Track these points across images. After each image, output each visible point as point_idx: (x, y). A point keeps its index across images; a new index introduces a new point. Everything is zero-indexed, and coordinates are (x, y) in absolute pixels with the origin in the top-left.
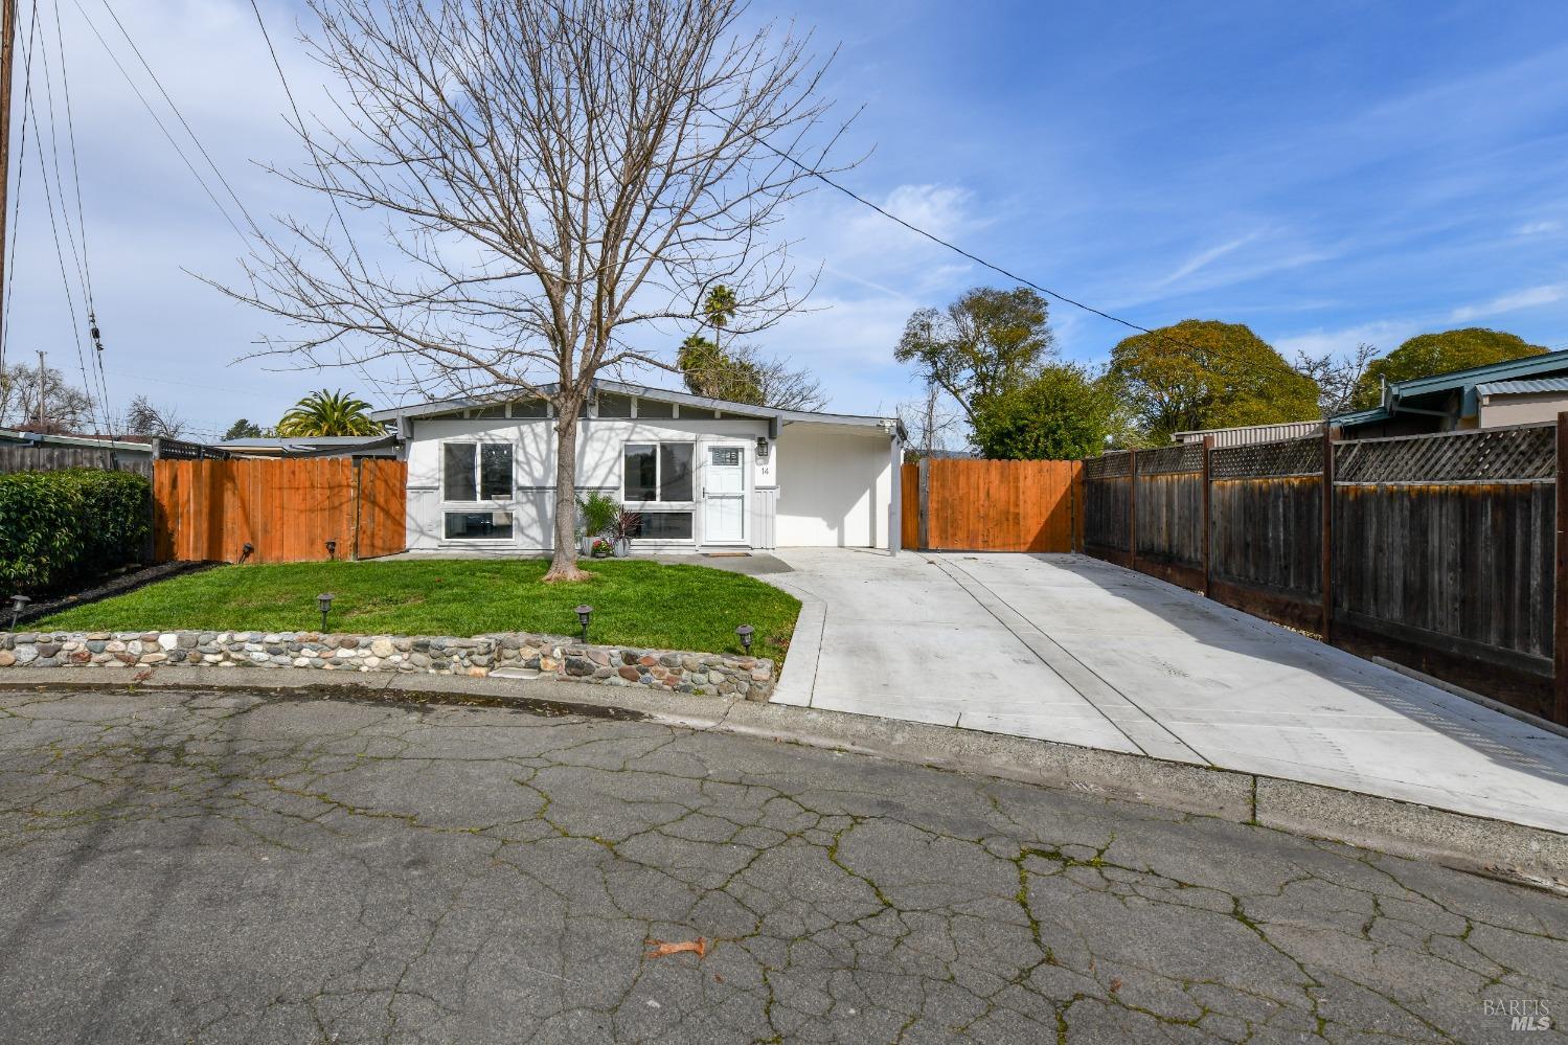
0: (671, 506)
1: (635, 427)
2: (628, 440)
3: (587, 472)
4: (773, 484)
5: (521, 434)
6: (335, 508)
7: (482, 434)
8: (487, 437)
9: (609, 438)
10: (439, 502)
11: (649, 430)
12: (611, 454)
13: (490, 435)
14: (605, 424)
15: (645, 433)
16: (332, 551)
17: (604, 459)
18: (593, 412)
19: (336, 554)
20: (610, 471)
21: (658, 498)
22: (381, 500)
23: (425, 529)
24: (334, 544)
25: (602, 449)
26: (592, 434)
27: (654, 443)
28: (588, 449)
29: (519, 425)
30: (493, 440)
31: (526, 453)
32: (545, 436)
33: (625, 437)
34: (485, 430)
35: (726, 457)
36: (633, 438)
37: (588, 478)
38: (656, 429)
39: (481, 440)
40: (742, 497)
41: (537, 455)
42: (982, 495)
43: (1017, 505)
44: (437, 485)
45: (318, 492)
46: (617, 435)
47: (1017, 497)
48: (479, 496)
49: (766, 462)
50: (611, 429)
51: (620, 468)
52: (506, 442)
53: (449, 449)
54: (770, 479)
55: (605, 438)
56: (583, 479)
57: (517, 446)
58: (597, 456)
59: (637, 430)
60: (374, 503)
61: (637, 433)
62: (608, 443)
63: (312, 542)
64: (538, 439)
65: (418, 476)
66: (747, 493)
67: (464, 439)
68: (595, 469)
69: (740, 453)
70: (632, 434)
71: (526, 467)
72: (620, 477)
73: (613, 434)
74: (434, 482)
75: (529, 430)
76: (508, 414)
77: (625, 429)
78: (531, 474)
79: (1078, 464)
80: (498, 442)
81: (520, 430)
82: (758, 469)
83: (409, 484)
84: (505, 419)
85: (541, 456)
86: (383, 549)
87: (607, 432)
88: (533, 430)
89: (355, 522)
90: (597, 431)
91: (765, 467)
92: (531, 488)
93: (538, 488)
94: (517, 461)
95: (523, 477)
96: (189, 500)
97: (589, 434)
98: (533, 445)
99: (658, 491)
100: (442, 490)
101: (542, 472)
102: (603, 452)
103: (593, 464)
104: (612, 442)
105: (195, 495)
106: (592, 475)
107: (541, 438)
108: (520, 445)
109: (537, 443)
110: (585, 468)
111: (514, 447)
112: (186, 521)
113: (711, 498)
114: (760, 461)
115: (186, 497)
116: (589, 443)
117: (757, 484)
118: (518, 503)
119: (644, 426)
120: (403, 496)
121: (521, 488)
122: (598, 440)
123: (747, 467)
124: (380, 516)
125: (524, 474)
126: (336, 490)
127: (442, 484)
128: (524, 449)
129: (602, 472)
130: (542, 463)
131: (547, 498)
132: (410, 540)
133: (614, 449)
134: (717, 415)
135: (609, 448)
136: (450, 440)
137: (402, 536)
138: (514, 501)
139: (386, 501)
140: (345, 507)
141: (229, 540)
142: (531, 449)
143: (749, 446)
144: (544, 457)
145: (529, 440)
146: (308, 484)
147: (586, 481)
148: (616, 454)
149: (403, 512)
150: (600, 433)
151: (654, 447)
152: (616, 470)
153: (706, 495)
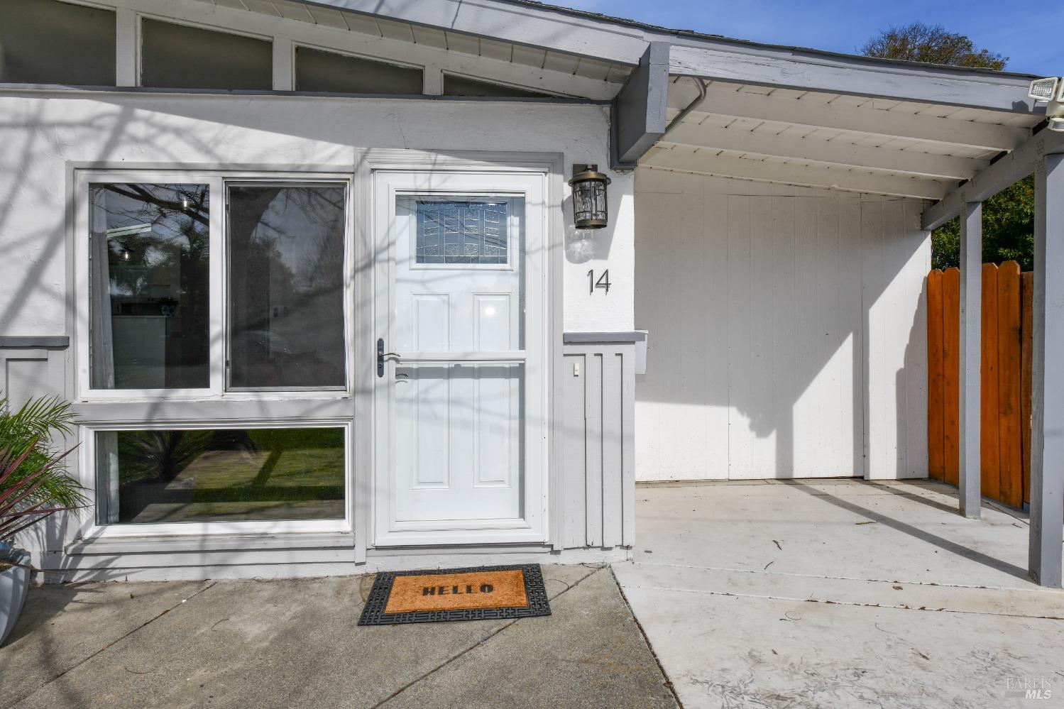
0: (262, 405)
1: (126, 117)
2: (99, 167)
4: (625, 323)
9: (27, 158)
11: (178, 132)
15: (163, 140)
20: (33, 279)
27: (198, 178)
33: (90, 153)
36: (120, 156)
38: (208, 130)
40: (519, 372)
46: (59, 147)
49: (602, 252)
50: (33, 124)
51: (72, 267)
55: (14, 157)
59: (137, 129)
61: (135, 140)
62: (23, 176)
66: (537, 356)
70: (111, 146)
72: (69, 300)
77: (88, 124)
82: (574, 276)
87: (20, 137)
91: (598, 266)
104: (37, 173)
113: (402, 374)
114: (581, 246)
117: (568, 330)
119: (160, 117)
123: (537, 265)
133: (45, 196)
134: (433, 83)
135: (26, 195)
148: (55, 218)
151: (205, 191)
152: (55, 275)
153: (390, 367)
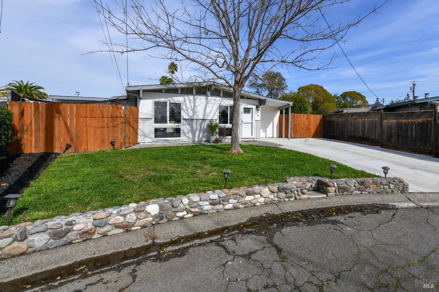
1: (222, 99)
2: (220, 104)
3: (207, 114)
5: (185, 99)
6: (115, 126)
7: (170, 98)
8: (172, 100)
9: (215, 103)
10: (152, 124)
11: (226, 101)
12: (215, 108)
13: (173, 99)
14: (213, 98)
15: (225, 102)
16: (113, 145)
17: (213, 110)
18: (209, 93)
19: (115, 146)
21: (229, 123)
22: (132, 123)
23: (147, 135)
24: (114, 142)
25: (212, 106)
26: (209, 101)
28: (207, 106)
29: (184, 96)
30: (174, 101)
31: (186, 107)
32: (193, 101)
33: (219, 103)
34: (171, 97)
35: (247, 111)
36: (222, 103)
37: (208, 116)
38: (229, 101)
39: (169, 101)
40: (252, 123)
41: (190, 108)
42: (303, 123)
43: (310, 126)
44: (151, 117)
45: (105, 119)
46: (217, 102)
47: (310, 124)
48: (168, 122)
49: (258, 113)
50: (215, 100)
51: (218, 114)
52: (179, 102)
53: (156, 103)
54: (259, 118)
55: (213, 103)
56: (206, 116)
57: (183, 104)
58: (211, 109)
59: (223, 101)
60: (130, 124)
62: (214, 104)
63: (103, 142)
64: (191, 102)
65: (144, 114)
67: (163, 100)
68: (210, 113)
69: (251, 110)
70: (221, 102)
71: (186, 112)
72: (217, 116)
73: (216, 102)
74: (150, 116)
75: (188, 98)
76: (179, 92)
77: (219, 100)
78: (188, 114)
79: (322, 116)
80: (176, 102)
81: (184, 98)
82: (256, 115)
83: (139, 117)
84: (178, 93)
85: (191, 107)
86: (132, 144)
88: (189, 98)
89: (124, 132)
90: (210, 100)
91: (258, 114)
92: (188, 119)
93: (191, 119)
94: (183, 109)
95: (185, 115)
96: (31, 123)
97: (208, 101)
98: (189, 104)
99: (229, 121)
100: (153, 119)
101: (192, 114)
102: (213, 108)
103: (209, 112)
105: (35, 120)
106: (209, 115)
107: (192, 101)
108: (184, 103)
109: (190, 103)
110: (207, 113)
111: (182, 104)
112: (29, 133)
113: (244, 123)
114: (257, 112)
115: (29, 122)
116: (208, 104)
117: (256, 119)
118: (183, 125)
119: (225, 99)
120: (137, 122)
121: (184, 119)
122: (211, 103)
123: (253, 114)
124: (131, 130)
125: (186, 114)
126: (115, 119)
127: (153, 117)
128: (186, 105)
129: (212, 114)
130: (192, 110)
131: (194, 123)
132: (140, 139)
133: (216, 106)
134: (245, 98)
135: (214, 106)
136: (157, 100)
137: (137, 138)
138: (181, 124)
139: (133, 124)
140: (119, 126)
141: (57, 142)
142: (188, 105)
143: (254, 107)
144: (193, 107)
145: (187, 102)
146: (101, 115)
147: (207, 117)
149: (137, 128)
150: (212, 101)
151: (228, 106)
152: (216, 114)
153: (243, 123)
